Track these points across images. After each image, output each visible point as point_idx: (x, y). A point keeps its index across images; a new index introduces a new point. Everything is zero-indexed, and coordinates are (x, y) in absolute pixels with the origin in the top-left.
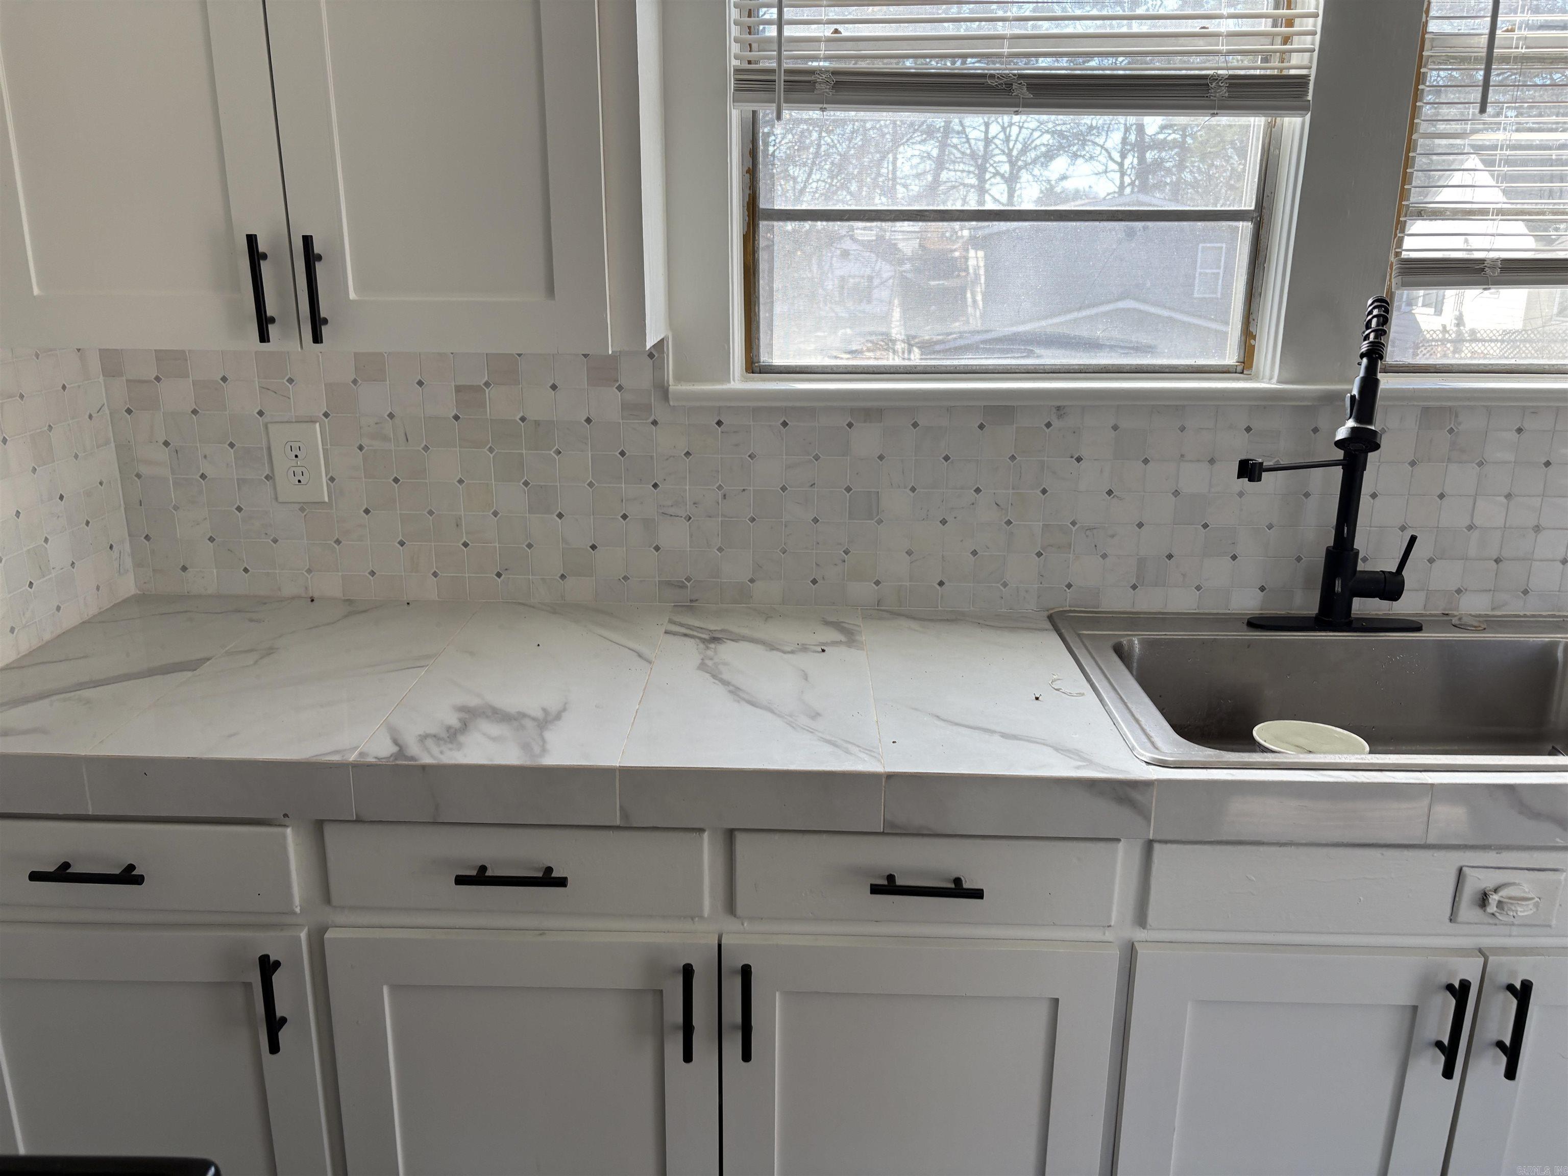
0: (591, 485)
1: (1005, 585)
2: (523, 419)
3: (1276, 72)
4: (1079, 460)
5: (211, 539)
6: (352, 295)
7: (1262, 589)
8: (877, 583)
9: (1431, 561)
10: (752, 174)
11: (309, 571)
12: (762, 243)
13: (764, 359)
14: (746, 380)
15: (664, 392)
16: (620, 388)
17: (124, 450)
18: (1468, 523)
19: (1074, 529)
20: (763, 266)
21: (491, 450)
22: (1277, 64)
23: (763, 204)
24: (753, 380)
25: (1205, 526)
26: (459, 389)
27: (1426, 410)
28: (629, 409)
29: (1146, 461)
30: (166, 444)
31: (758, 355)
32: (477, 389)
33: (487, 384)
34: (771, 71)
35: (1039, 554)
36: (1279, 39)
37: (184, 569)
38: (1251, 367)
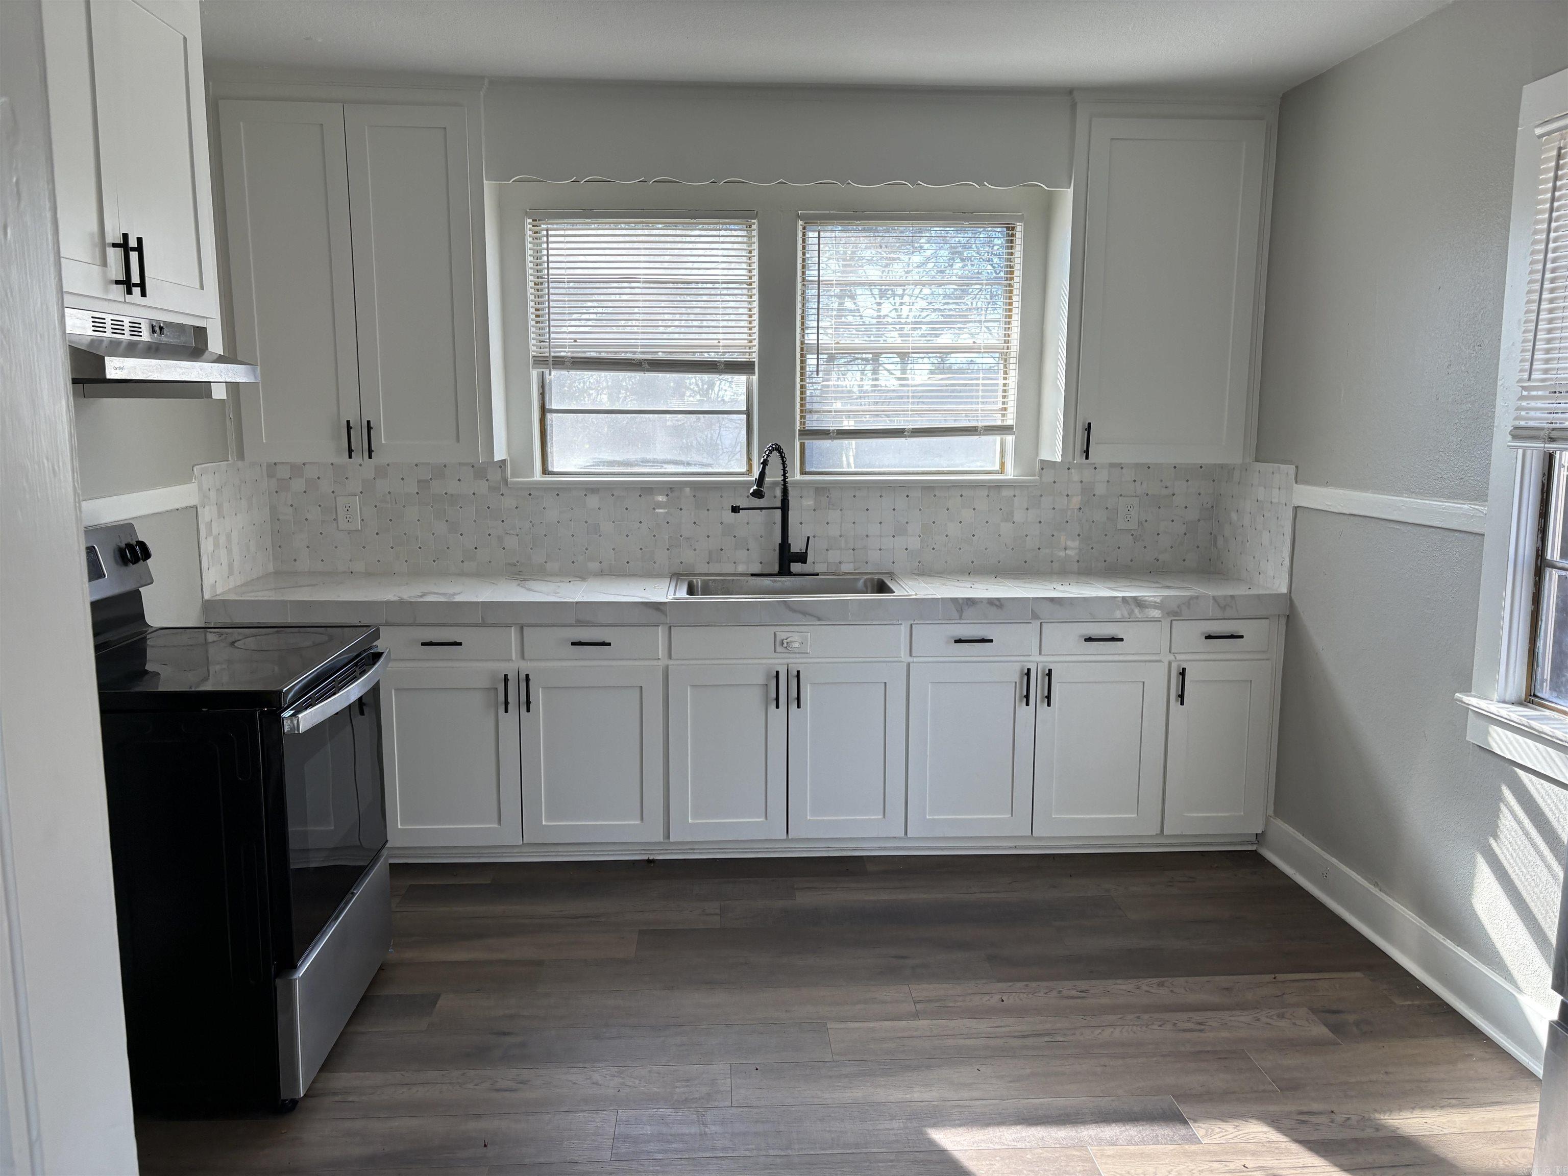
0: (475, 521)
1: (655, 563)
2: (446, 494)
3: (748, 360)
4: (681, 509)
5: (308, 547)
6: (383, 442)
7: (761, 563)
8: (601, 563)
9: (827, 550)
10: (542, 395)
11: (350, 561)
12: (548, 422)
13: (550, 469)
14: (543, 477)
15: (505, 480)
16: (487, 480)
17: (273, 509)
18: (839, 534)
19: (681, 538)
20: (549, 432)
21: (432, 507)
22: (748, 357)
23: (547, 407)
24: (545, 477)
25: (735, 537)
26: (418, 481)
27: (817, 488)
28: (491, 489)
29: (708, 510)
30: (292, 506)
31: (548, 467)
32: (427, 481)
33: (431, 479)
34: (547, 357)
35: (668, 549)
36: (748, 348)
37: (295, 560)
38: (752, 473)
